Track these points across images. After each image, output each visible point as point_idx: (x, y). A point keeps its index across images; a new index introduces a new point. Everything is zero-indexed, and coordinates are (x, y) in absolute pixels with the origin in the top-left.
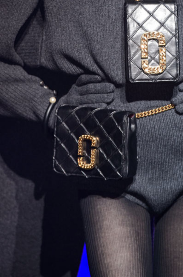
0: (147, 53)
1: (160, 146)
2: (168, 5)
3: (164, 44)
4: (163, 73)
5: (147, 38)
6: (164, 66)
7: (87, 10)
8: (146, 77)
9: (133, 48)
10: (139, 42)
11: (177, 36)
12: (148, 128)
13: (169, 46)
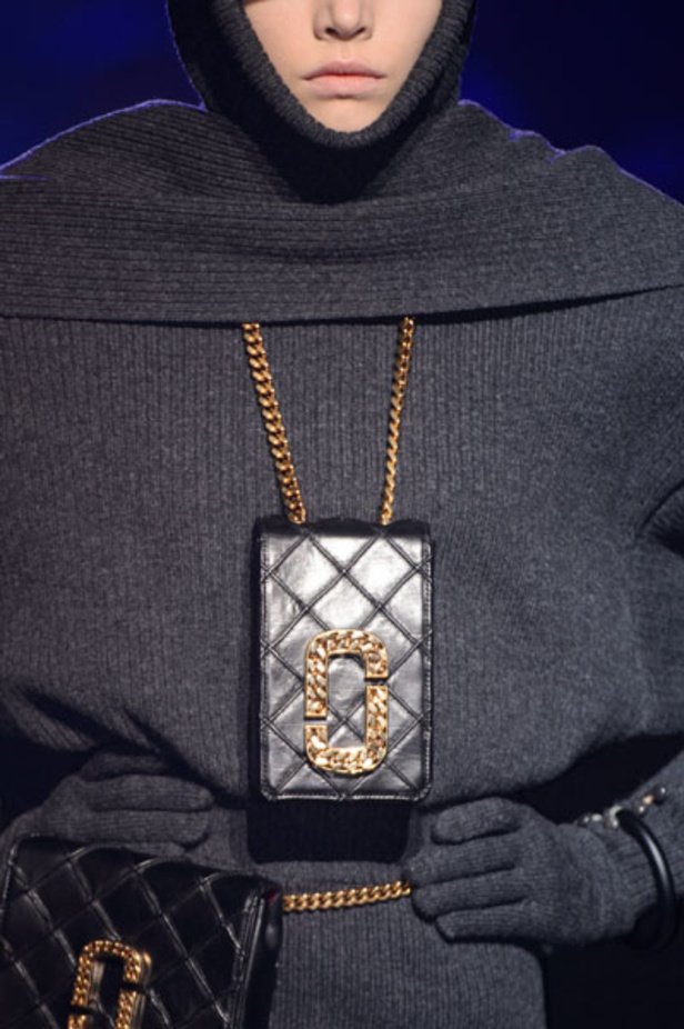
0: (324, 702)
1: (342, 1017)
2: (400, 542)
3: (385, 674)
4: (376, 773)
5: (327, 652)
6: (380, 749)
7: (127, 551)
8: (318, 781)
9: (278, 683)
10: (298, 664)
11: (429, 648)
12: (313, 948)
13: (401, 681)
